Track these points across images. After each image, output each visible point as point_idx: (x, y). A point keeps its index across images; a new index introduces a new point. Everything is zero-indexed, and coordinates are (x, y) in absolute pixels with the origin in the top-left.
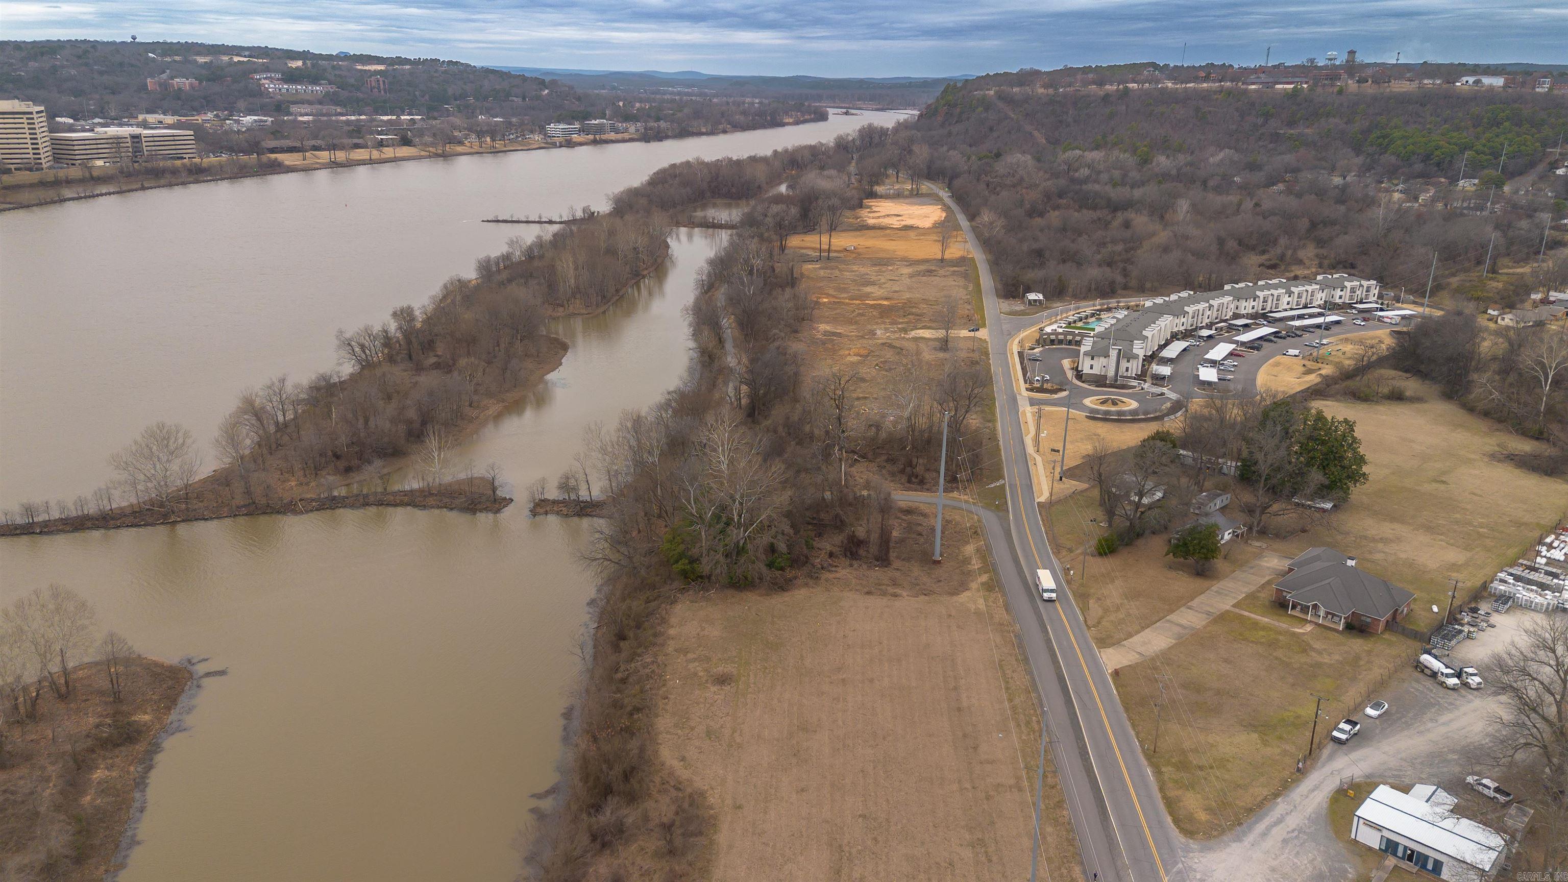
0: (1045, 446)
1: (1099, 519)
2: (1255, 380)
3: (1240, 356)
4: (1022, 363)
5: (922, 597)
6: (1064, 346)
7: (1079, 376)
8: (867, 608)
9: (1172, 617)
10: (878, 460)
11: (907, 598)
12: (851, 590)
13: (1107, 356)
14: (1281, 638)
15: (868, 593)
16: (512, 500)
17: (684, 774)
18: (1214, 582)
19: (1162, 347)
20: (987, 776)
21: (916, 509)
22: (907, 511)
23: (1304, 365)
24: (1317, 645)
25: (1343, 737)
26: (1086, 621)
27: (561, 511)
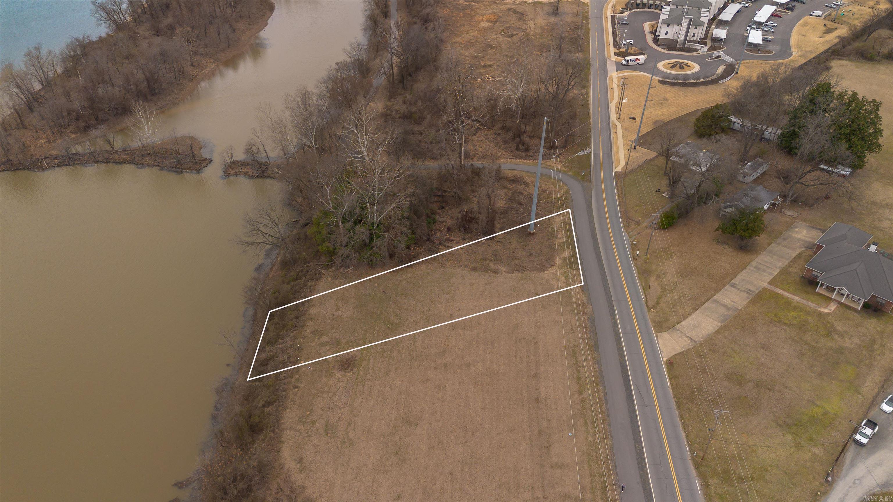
0: (625, 115)
1: (662, 189)
2: (789, 40)
3: (778, 16)
4: (613, 27)
5: (516, 274)
6: (646, 9)
7: (656, 40)
8: (471, 285)
9: (718, 297)
10: (495, 128)
11: (504, 274)
12: (461, 266)
13: (680, 24)
14: (810, 319)
15: (475, 269)
16: (212, 160)
17: (298, 479)
18: (754, 257)
19: (721, 10)
20: (556, 483)
21: (520, 178)
22: (513, 180)
23: (825, 25)
24: (840, 327)
25: (864, 441)
26: (646, 301)
27: (248, 172)
